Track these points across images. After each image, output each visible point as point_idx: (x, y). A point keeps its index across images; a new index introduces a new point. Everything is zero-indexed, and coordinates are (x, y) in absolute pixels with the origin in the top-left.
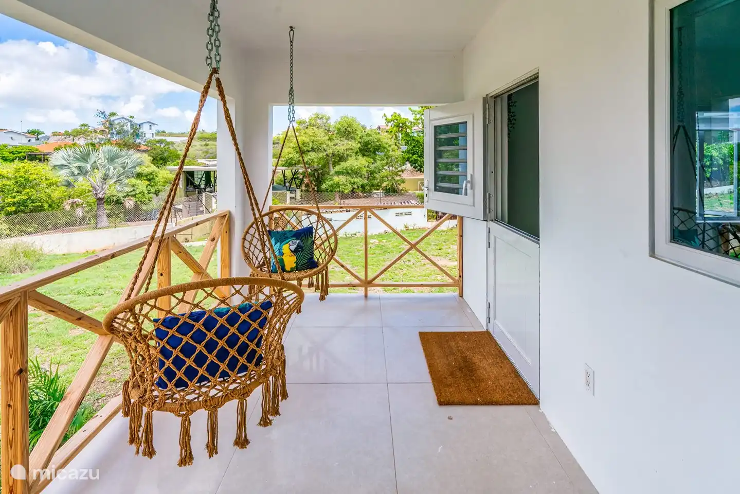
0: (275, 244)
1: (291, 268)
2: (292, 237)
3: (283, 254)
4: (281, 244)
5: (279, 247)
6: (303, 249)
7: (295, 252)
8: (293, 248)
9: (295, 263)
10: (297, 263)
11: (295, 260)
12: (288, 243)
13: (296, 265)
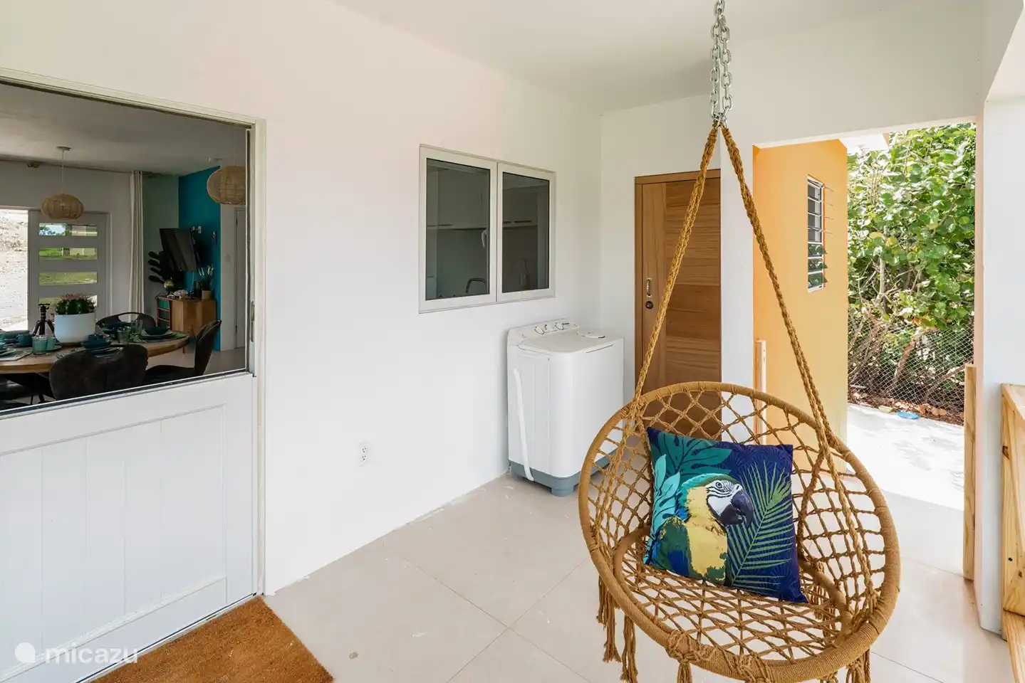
0: (667, 477)
1: (710, 569)
2: (721, 466)
3: (689, 516)
4: (682, 480)
5: (675, 487)
6: (751, 520)
7: (727, 519)
8: (720, 505)
9: (722, 556)
10: (729, 558)
11: (725, 549)
12: (704, 484)
13: (726, 563)
